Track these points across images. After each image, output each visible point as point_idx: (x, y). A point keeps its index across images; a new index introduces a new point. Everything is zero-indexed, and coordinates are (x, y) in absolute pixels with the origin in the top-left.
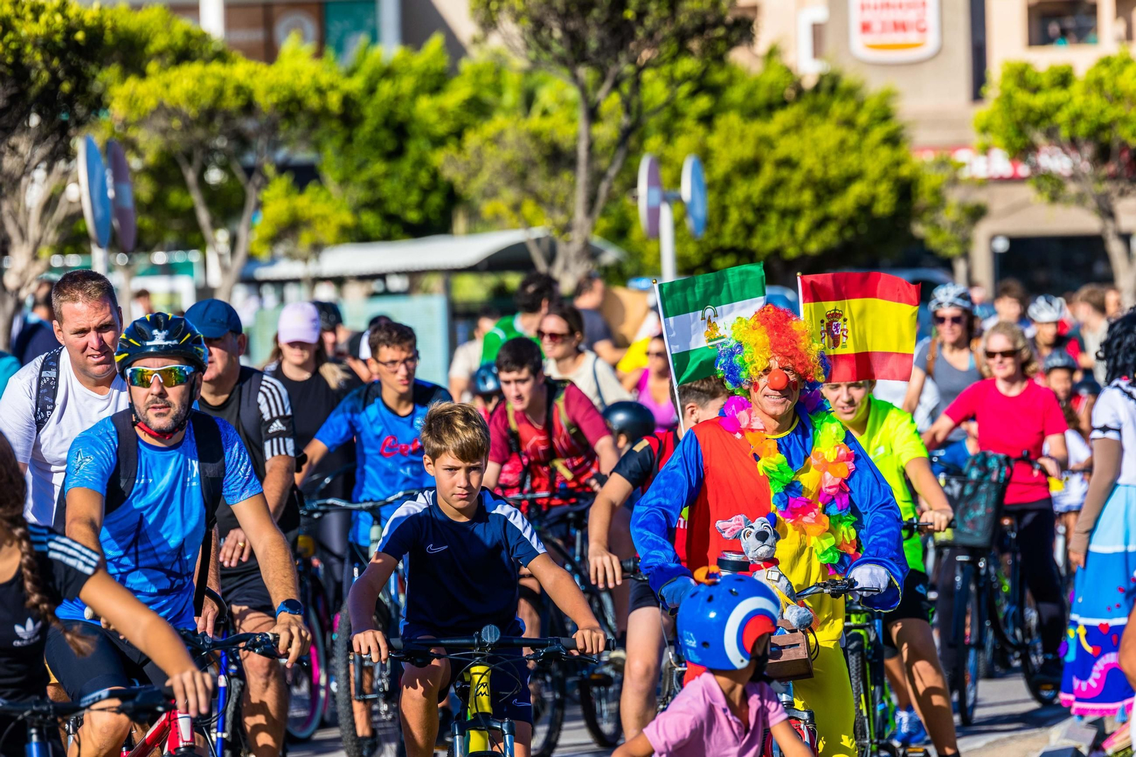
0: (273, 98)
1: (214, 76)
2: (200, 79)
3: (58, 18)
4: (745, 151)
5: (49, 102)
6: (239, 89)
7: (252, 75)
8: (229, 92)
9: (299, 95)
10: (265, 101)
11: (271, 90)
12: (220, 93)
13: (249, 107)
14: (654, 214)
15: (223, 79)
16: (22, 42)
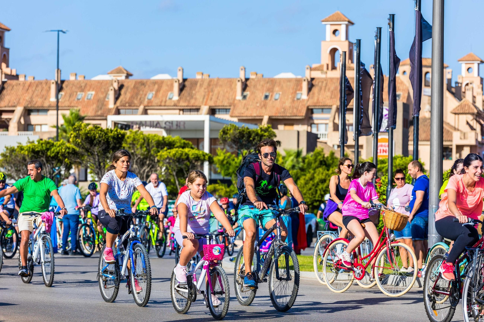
1: (181, 151)
2: (177, 151)
3: (116, 133)
6: (186, 154)
7: (189, 151)
8: (184, 154)
9: (199, 156)
10: (191, 157)
11: (193, 155)
12: (182, 154)
13: (188, 158)
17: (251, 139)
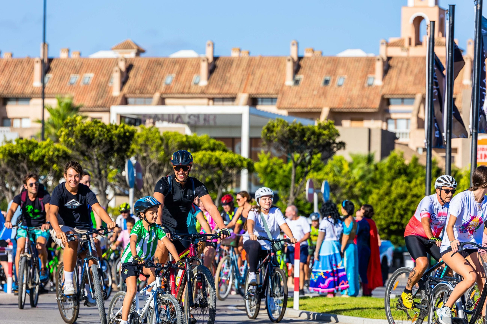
0: (226, 162)
1: (209, 154)
2: (204, 155)
3: (122, 130)
4: (402, 191)
5: (119, 151)
6: (217, 159)
7: (221, 155)
8: (213, 159)
9: (235, 161)
10: (223, 162)
11: (226, 159)
12: (210, 159)
13: (219, 165)
14: (311, 196)
15: (212, 156)
16: (112, 135)
17: (305, 139)
